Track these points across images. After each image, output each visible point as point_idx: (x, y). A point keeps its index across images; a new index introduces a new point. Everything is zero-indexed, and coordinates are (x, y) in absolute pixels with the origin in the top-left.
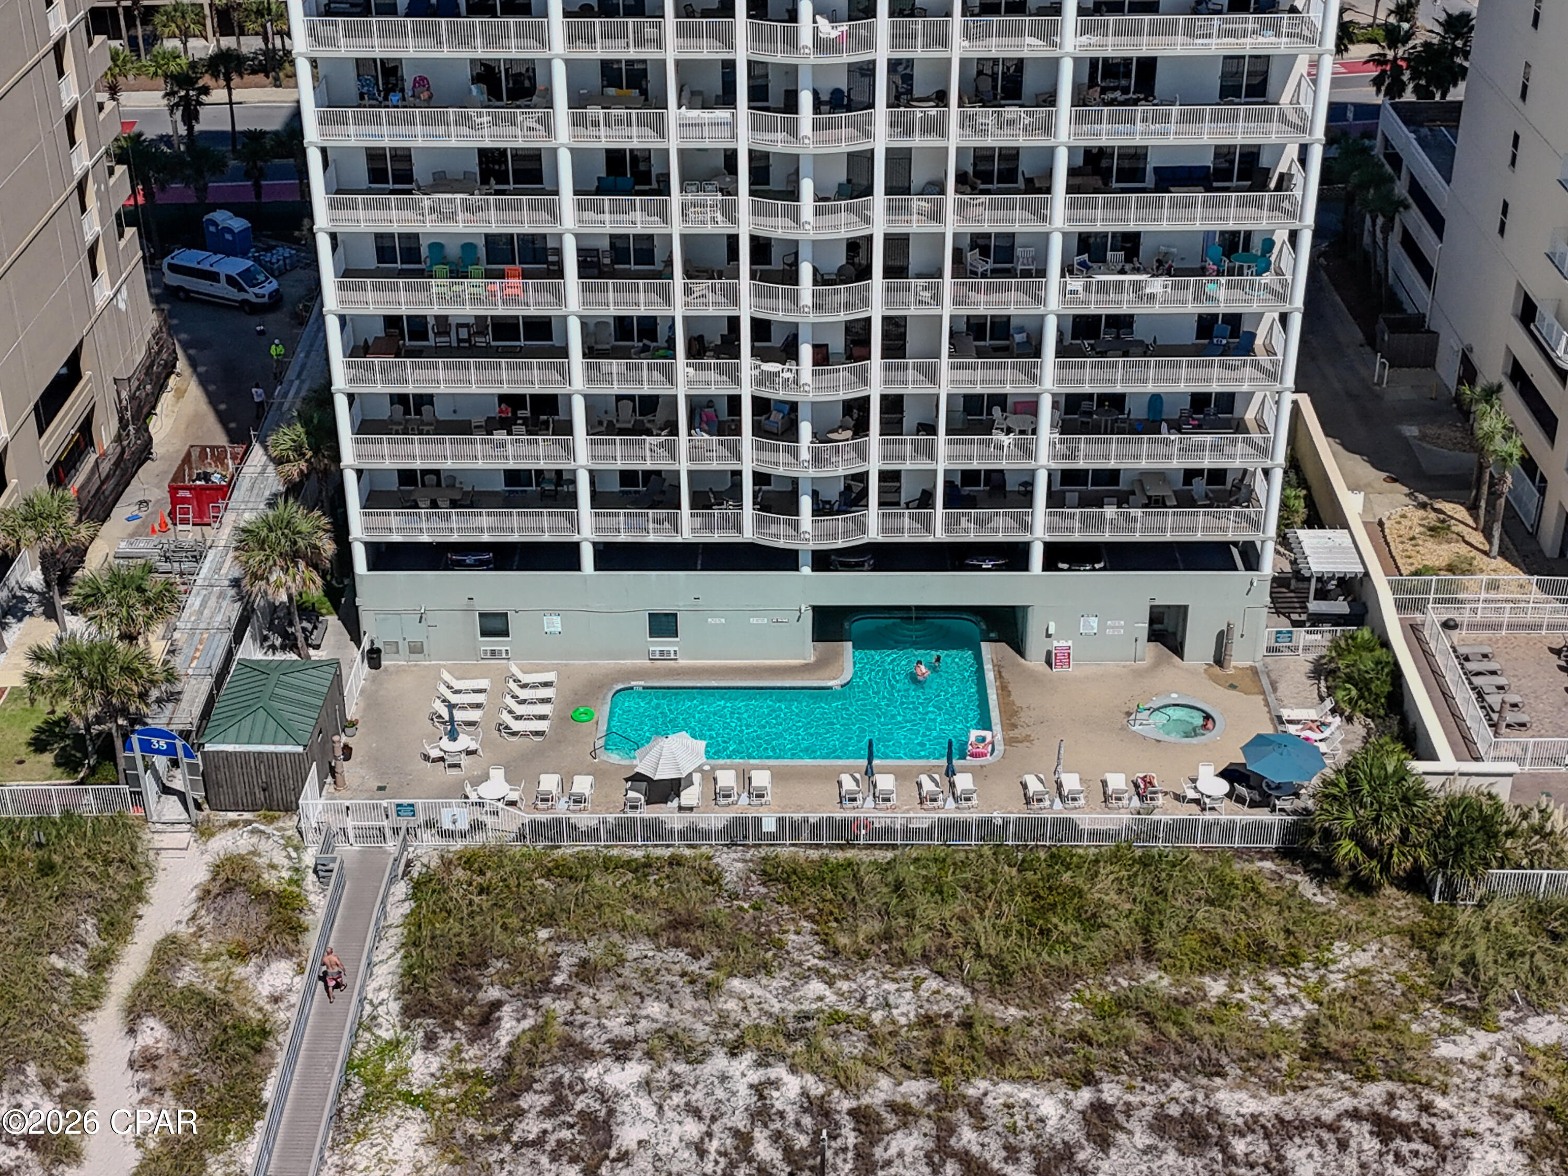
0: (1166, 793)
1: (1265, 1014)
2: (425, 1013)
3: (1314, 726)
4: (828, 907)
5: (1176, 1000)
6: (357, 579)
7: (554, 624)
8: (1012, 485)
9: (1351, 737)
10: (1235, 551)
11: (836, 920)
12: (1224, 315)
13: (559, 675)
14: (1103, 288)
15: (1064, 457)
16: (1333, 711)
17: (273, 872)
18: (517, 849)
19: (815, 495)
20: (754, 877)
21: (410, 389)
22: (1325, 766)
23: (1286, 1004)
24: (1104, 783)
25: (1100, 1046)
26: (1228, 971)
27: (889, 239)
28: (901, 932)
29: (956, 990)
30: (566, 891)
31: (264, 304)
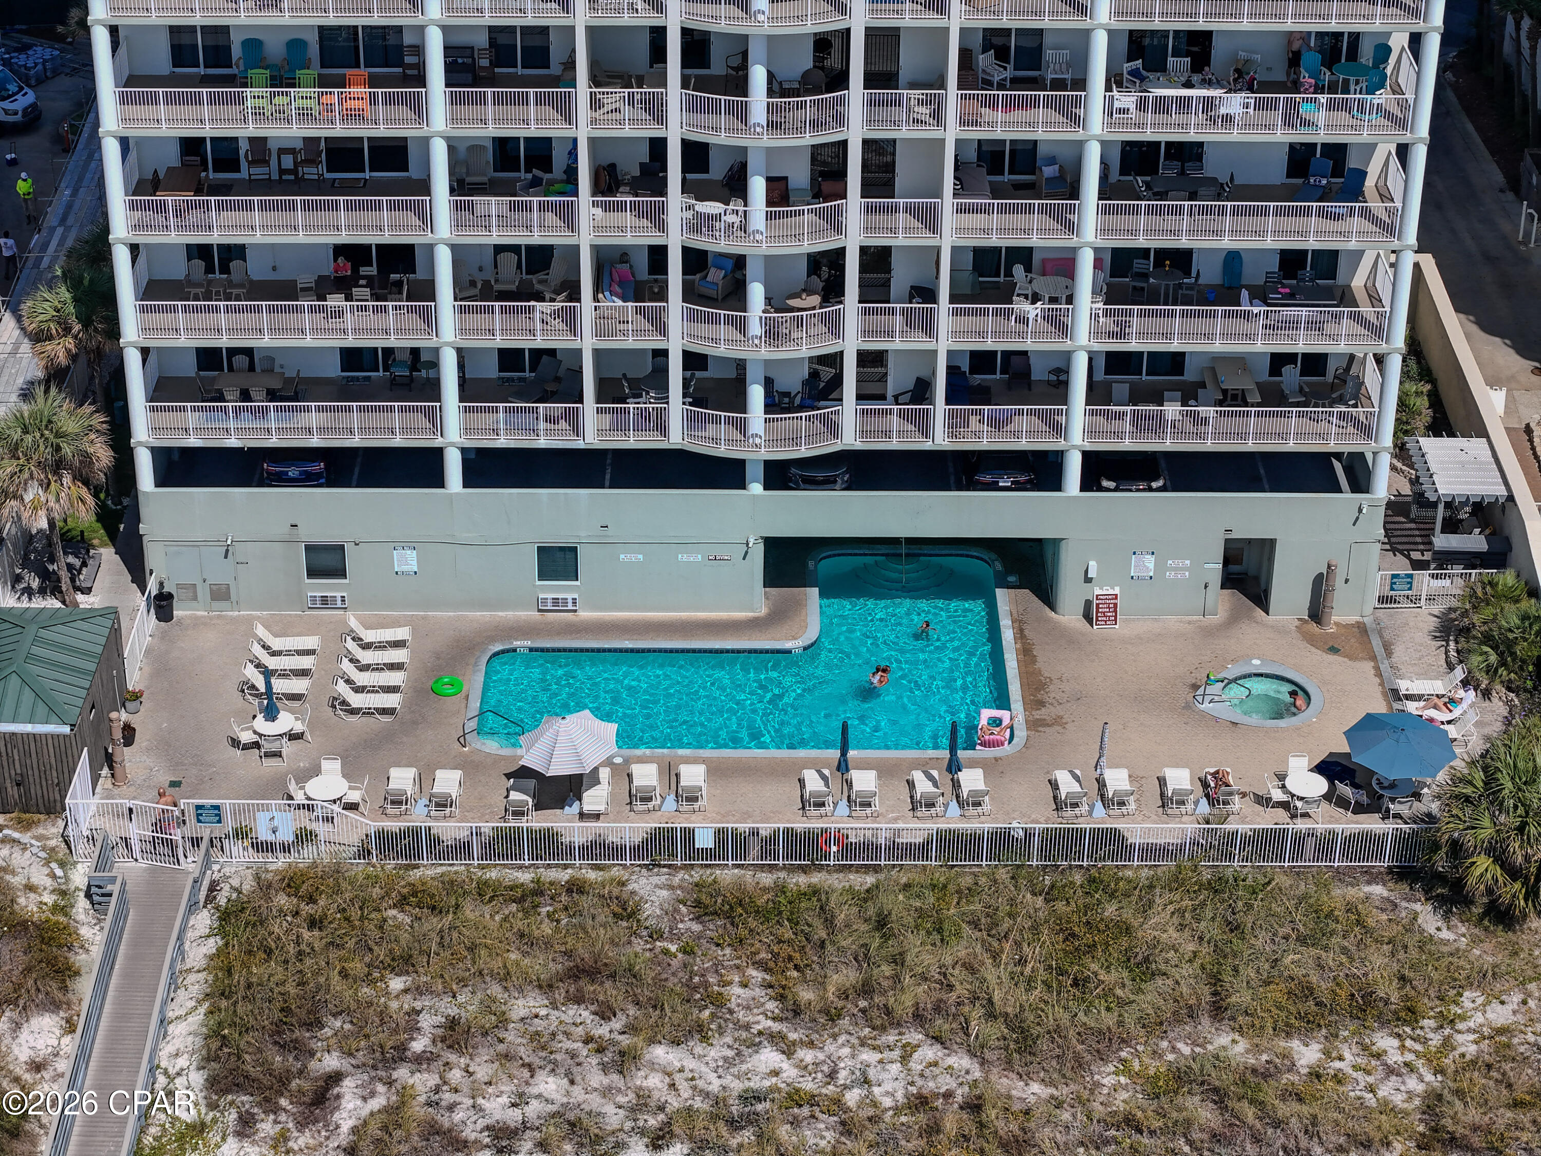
0: (1244, 795)
1: (1371, 1089)
2: (238, 1087)
3: (1440, 703)
4: (787, 950)
5: (1254, 1071)
6: (141, 499)
7: (408, 560)
8: (1039, 372)
9: (1489, 718)
10: (1338, 466)
11: (797, 968)
12: (1324, 145)
13: (414, 632)
14: (1162, 105)
15: (1111, 335)
16: (1465, 683)
17: (32, 895)
18: (359, 867)
19: (768, 383)
20: (683, 909)
21: (215, 238)
22: (1455, 757)
23: (1399, 1075)
24: (1162, 782)
25: (1152, 1133)
26: (1324, 1031)
27: (871, 34)
28: (885, 983)
29: (961, 1061)
30: (427, 926)
31: (14, 124)
